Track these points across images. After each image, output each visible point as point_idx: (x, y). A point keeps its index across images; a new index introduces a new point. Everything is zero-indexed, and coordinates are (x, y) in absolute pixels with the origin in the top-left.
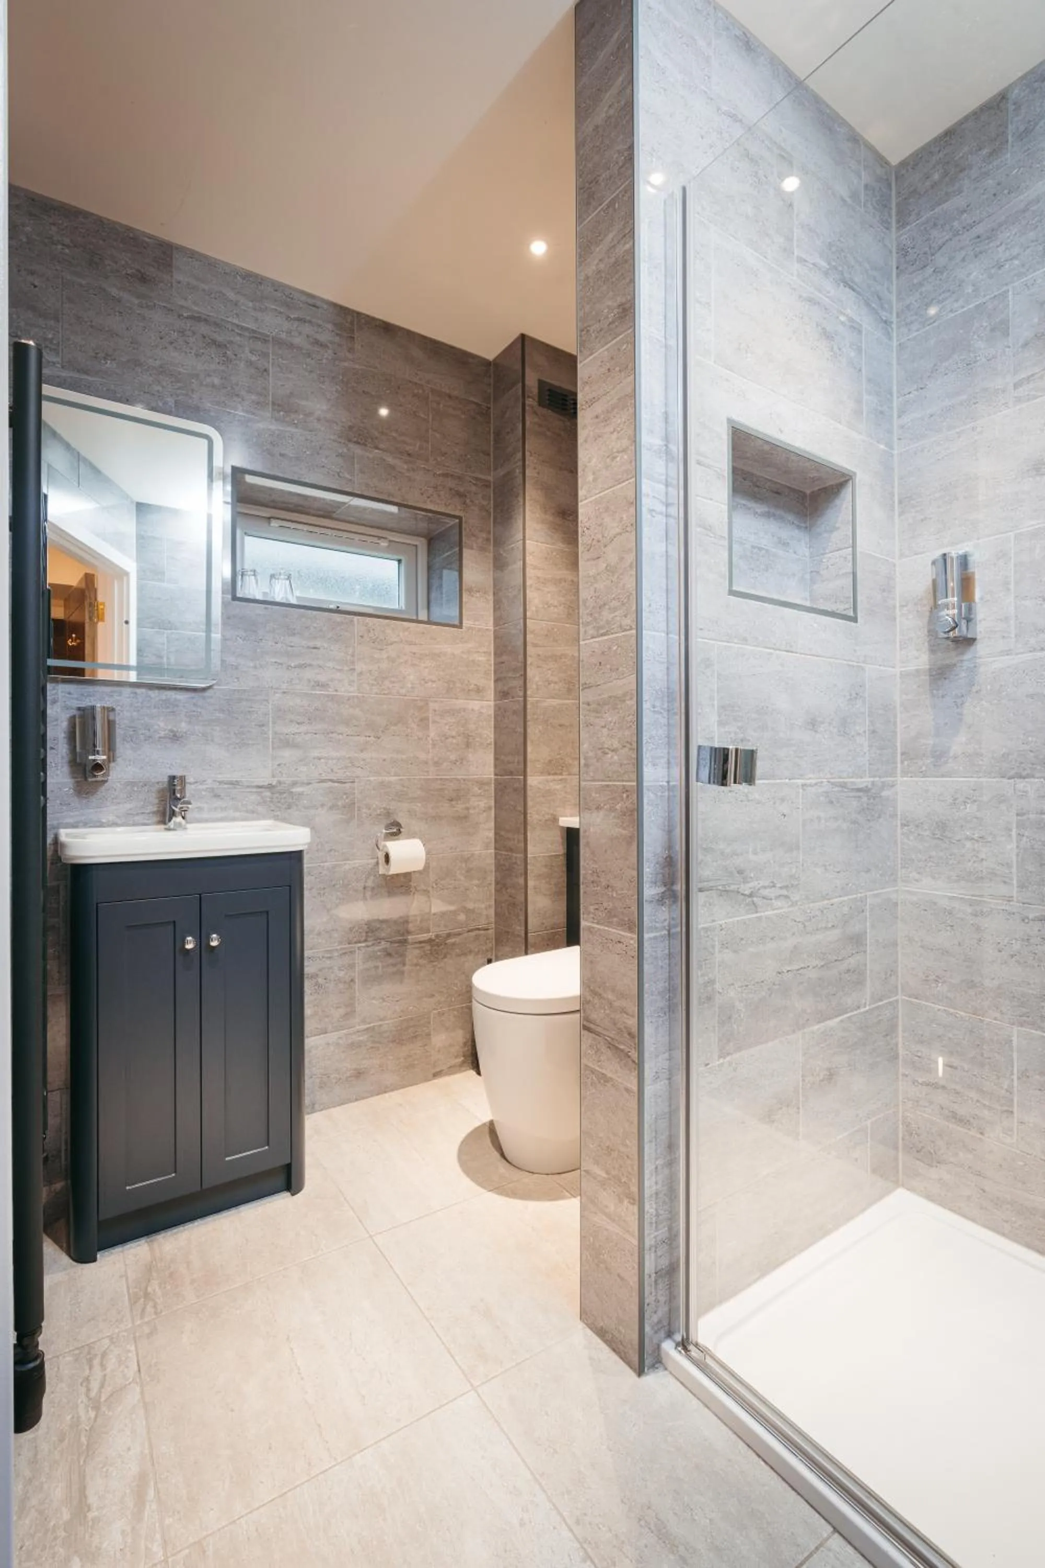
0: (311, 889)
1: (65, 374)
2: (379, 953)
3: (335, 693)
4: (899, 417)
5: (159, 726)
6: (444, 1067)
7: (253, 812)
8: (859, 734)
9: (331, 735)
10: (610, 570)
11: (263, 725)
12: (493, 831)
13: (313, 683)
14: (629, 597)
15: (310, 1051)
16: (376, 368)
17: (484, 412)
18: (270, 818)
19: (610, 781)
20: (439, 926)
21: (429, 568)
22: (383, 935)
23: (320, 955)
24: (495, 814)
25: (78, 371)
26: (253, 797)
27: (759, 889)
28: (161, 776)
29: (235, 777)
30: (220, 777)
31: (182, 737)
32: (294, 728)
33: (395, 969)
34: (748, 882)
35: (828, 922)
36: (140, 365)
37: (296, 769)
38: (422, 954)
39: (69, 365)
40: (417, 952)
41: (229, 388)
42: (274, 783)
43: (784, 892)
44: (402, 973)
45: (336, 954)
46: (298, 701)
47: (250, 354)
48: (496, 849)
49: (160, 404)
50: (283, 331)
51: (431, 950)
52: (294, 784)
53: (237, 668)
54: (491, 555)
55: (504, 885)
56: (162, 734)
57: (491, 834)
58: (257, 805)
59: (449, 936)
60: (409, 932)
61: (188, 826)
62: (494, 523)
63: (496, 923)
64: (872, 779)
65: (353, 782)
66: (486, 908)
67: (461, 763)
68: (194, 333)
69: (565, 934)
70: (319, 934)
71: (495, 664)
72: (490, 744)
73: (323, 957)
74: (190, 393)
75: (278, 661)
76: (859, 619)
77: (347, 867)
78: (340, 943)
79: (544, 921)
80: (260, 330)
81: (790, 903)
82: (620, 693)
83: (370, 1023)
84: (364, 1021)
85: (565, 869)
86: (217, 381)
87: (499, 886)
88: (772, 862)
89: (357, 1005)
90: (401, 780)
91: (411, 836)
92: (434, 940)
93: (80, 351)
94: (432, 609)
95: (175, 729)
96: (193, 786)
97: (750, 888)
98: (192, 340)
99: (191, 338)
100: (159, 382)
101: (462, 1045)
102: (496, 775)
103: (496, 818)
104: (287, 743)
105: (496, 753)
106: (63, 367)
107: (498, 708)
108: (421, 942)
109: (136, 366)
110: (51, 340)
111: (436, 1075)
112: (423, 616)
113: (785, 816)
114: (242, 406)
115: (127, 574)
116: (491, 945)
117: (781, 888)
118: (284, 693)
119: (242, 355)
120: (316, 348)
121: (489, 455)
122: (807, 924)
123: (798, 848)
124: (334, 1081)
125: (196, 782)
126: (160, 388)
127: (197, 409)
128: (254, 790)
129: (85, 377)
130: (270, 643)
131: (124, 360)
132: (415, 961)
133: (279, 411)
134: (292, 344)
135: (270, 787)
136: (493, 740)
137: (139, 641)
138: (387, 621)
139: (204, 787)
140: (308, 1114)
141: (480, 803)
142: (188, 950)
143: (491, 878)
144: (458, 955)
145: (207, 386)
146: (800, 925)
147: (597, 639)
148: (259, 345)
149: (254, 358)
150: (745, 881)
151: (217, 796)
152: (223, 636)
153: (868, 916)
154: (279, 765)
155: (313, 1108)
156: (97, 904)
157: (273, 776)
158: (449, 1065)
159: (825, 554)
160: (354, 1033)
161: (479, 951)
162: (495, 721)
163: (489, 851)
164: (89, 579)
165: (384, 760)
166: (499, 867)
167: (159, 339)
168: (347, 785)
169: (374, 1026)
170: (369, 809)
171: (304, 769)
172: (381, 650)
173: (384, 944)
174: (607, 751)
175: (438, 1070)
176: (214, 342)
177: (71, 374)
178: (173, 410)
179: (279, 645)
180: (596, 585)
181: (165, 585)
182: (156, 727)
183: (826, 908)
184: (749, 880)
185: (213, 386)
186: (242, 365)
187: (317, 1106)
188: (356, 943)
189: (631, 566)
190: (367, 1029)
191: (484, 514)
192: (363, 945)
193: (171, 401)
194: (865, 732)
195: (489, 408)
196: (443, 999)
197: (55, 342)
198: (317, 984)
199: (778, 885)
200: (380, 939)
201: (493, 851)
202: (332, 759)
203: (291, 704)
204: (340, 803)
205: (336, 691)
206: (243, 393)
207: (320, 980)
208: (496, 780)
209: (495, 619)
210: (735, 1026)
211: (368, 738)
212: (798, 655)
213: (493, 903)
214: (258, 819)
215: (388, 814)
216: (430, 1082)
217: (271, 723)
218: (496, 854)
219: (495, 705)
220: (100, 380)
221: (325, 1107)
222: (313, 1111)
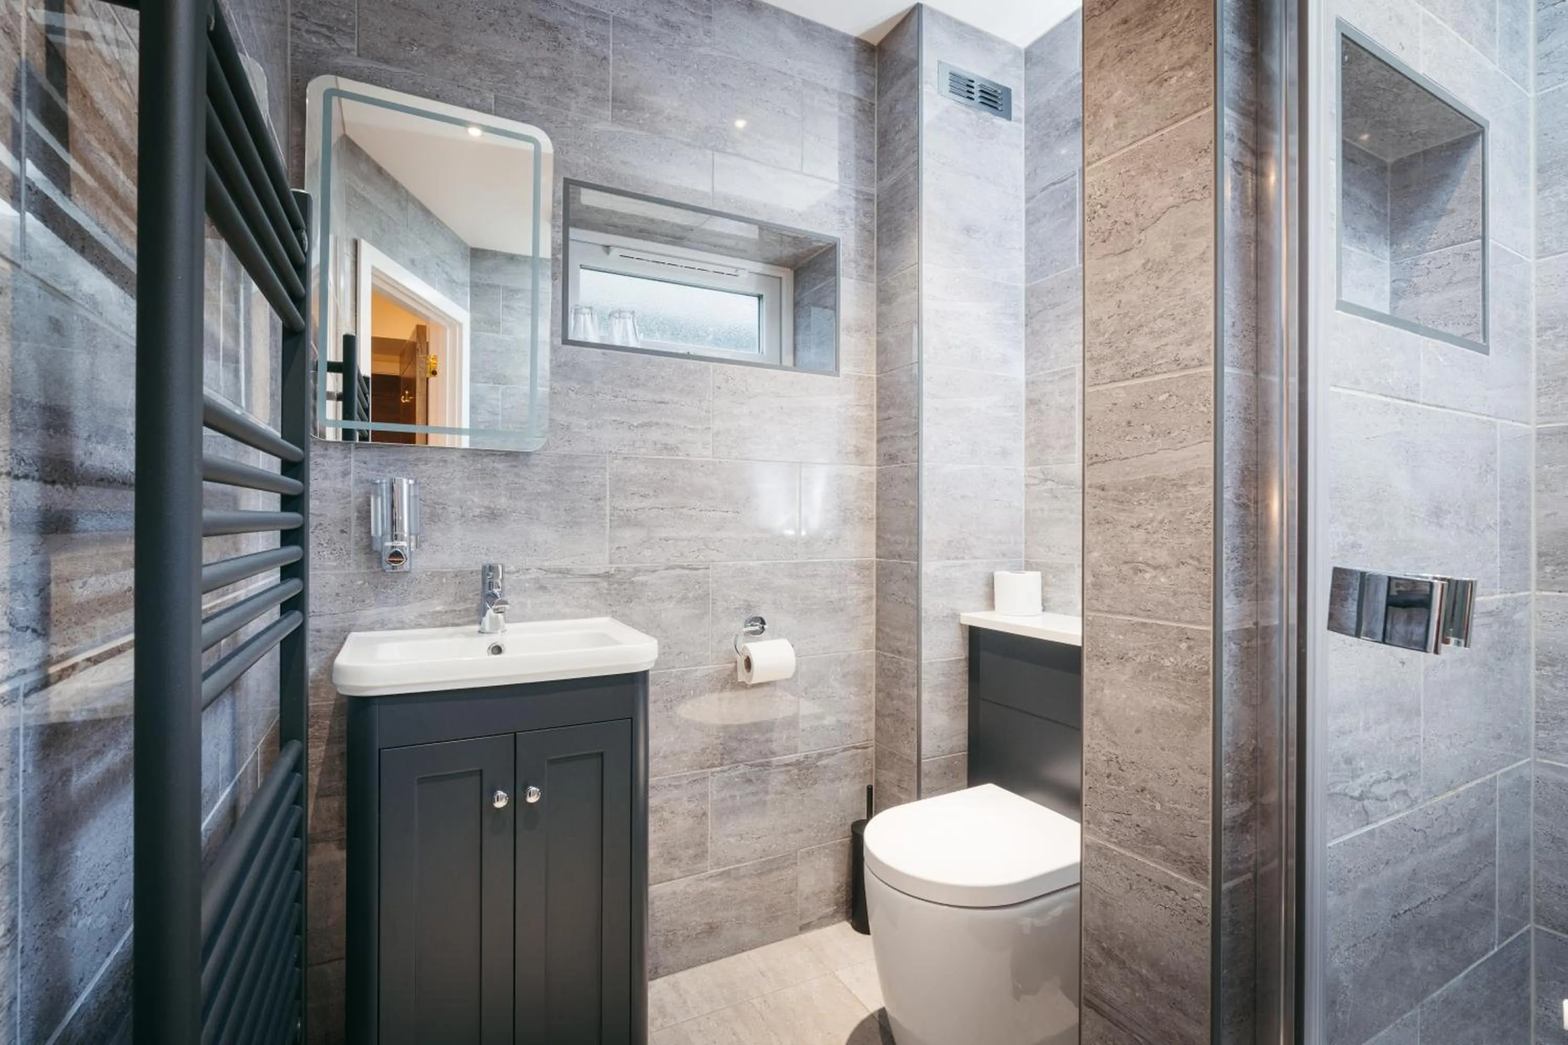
0: (655, 702)
1: (360, 63)
2: (736, 780)
3: (686, 458)
4: (1540, 40)
5: (473, 501)
6: (814, 918)
7: (587, 607)
8: (1489, 527)
9: (681, 510)
10: (1154, 268)
11: (599, 499)
12: (874, 627)
13: (659, 446)
14: (1195, 312)
15: (653, 903)
16: (738, 55)
17: (867, 108)
18: (606, 614)
19: (1149, 617)
20: (808, 745)
21: (796, 304)
22: (742, 757)
23: (666, 783)
24: (877, 605)
25: (378, 60)
26: (586, 589)
27: (1371, 786)
28: (476, 563)
29: (564, 563)
30: (546, 564)
31: (501, 515)
32: (636, 503)
33: (755, 799)
34: (1359, 776)
35: (1452, 825)
36: (454, 52)
37: (639, 554)
38: (789, 780)
39: (364, 52)
40: (782, 777)
41: (561, 80)
42: (612, 572)
43: (1402, 786)
44: (765, 803)
45: (685, 782)
46: (641, 468)
47: (586, 39)
48: (877, 648)
49: (478, 101)
50: (626, 10)
51: (799, 775)
52: (637, 571)
53: (568, 427)
54: (874, 285)
55: (889, 695)
56: (477, 512)
57: (872, 630)
58: (592, 599)
59: (820, 756)
60: (773, 754)
61: (508, 626)
62: (878, 245)
63: (876, 740)
64: (1503, 596)
65: (708, 568)
66: (865, 722)
67: (837, 542)
68: (519, 12)
69: (966, 761)
70: (665, 757)
71: (878, 420)
72: (872, 519)
73: (670, 785)
74: (514, 87)
75: (618, 419)
76: (1491, 351)
77: (698, 674)
78: (691, 767)
79: (941, 744)
80: (598, 9)
81: (1409, 803)
82: (1174, 473)
83: (724, 866)
84: (718, 864)
85: (966, 677)
86: (545, 72)
87: (881, 695)
88: (1388, 739)
89: (709, 844)
90: (764, 565)
91: (777, 635)
92: (803, 762)
93: (381, 34)
94: (799, 354)
95: (492, 506)
96: (514, 577)
97: (1361, 786)
98: (516, 21)
99: (515, 19)
100: (476, 73)
101: (833, 890)
102: (877, 557)
103: (877, 611)
104: (627, 521)
105: (878, 530)
106: (359, 55)
107: (881, 474)
108: (787, 765)
109: (447, 53)
110: (345, 22)
111: (805, 928)
112: (788, 360)
113: (1403, 663)
114: (577, 103)
115: (460, 325)
116: (869, 768)
117: (1397, 780)
118: (625, 458)
119: (577, 40)
120: (665, 31)
121: (872, 162)
122: (1428, 831)
123: (1418, 714)
124: (681, 939)
125: (518, 572)
126: (477, 81)
127: (523, 107)
128: (588, 580)
129: (384, 66)
130: (609, 397)
131: (434, 46)
132: (779, 788)
133: (620, 109)
134: (637, 26)
135: (607, 576)
136: (874, 513)
137: (472, 397)
138: (749, 368)
139: (528, 577)
140: (651, 979)
141: (859, 592)
142: (499, 810)
143: (872, 684)
144: (832, 781)
145: (534, 78)
146: (1420, 834)
147: (1122, 384)
148: (597, 27)
149: (591, 44)
150: (1354, 776)
151: (543, 588)
152: (552, 388)
153: (1498, 808)
154: (619, 548)
155: (656, 972)
156: (380, 750)
157: (611, 562)
158: (820, 914)
159: (1425, 251)
160: (707, 879)
161: (856, 775)
162: (877, 491)
163: (868, 651)
164: (421, 331)
165: (745, 541)
166: (881, 671)
167: (476, 19)
168: (701, 571)
169: (730, 869)
170: (726, 601)
171: (648, 553)
172: (742, 404)
173: (742, 769)
174: (1142, 566)
175: (805, 922)
176: (543, 23)
177: (371, 64)
178: (493, 107)
179: (619, 400)
180: (1118, 297)
181: (501, 336)
182: (469, 503)
183: (1450, 804)
184: (1359, 772)
185: (542, 78)
186: (577, 51)
187: (660, 970)
188: (708, 767)
189: (1202, 258)
190: (721, 874)
191: (866, 234)
192: (718, 769)
193: (491, 97)
194: (1495, 524)
195: (873, 104)
196: (813, 834)
197: (349, 24)
198: (661, 819)
199: (1395, 776)
200: (738, 762)
201: (874, 651)
202: (682, 540)
203: (633, 472)
204: (690, 595)
205: (688, 455)
206: (577, 86)
207: (666, 815)
208: (878, 564)
209: (878, 365)
210: (1340, 1014)
211: (725, 514)
212: (1420, 406)
213: (873, 715)
214: (592, 616)
215: (749, 607)
216: (796, 938)
217: (608, 497)
218: (877, 656)
219: (879, 471)
220: (404, 70)
221: (671, 971)
222: (656, 975)
